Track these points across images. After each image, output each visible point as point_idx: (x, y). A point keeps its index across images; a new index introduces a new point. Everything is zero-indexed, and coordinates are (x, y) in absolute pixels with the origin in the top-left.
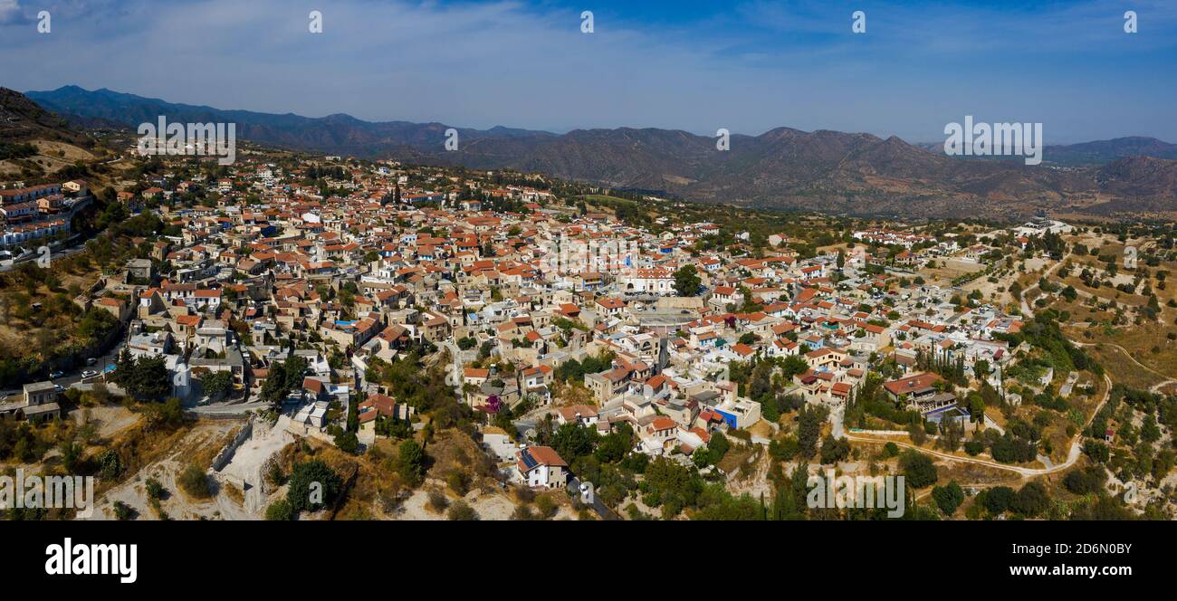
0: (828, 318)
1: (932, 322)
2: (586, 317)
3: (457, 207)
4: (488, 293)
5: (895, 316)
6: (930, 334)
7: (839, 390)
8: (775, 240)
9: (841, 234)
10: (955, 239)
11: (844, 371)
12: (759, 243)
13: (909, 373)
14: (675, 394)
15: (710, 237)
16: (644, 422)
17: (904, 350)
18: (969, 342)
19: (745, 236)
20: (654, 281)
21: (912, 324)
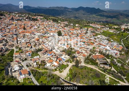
0: (84, 41)
1: (103, 44)
2: (41, 40)
3: (25, 20)
4: (23, 37)
5: (96, 42)
6: (102, 46)
7: (84, 56)
8: (77, 25)
9: (88, 24)
10: (109, 27)
11: (85, 52)
12: (74, 26)
13: (97, 54)
14: (54, 55)
15: (66, 25)
16: (47, 61)
17: (97, 49)
18: (110, 50)
19: (72, 24)
20: (54, 33)
21: (99, 44)
